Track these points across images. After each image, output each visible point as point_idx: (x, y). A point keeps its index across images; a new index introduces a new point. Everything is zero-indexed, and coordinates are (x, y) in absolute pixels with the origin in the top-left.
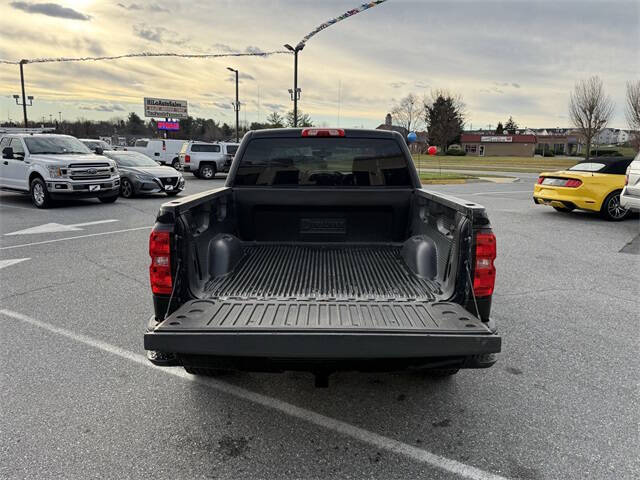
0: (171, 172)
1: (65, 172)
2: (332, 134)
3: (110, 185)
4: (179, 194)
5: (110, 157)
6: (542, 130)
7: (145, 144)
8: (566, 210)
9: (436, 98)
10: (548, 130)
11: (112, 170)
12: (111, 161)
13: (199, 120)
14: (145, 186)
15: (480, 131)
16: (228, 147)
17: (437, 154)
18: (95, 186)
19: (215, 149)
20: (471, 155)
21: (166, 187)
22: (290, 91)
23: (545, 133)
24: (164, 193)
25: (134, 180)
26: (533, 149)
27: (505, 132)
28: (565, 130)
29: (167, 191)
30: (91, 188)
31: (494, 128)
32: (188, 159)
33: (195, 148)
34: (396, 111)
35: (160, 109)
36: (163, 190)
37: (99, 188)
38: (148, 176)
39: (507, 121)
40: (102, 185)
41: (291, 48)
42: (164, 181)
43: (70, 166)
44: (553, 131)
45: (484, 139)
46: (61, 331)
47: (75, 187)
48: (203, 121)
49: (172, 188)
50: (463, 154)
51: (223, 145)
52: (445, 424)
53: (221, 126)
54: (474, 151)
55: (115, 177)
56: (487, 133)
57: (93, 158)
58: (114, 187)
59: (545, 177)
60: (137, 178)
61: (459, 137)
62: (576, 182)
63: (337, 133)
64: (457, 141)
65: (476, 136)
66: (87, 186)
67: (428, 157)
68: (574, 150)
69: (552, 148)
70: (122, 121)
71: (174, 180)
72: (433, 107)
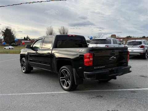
20: (19, 46)
50: (16, 46)
64: (14, 42)
72: (4, 31)
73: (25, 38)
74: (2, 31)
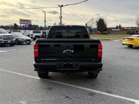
0: (29, 38)
1: (2, 38)
2: (70, 26)
3: (13, 41)
4: (30, 44)
5: (13, 34)
6: (129, 27)
7: (20, 32)
8: (131, 47)
9: (99, 19)
10: (131, 27)
11: (14, 37)
12: (13, 35)
13: (34, 25)
14: (22, 42)
15: (112, 28)
16: (43, 32)
17: (100, 34)
18: (9, 42)
19: (39, 32)
20: (109, 34)
21: (27, 42)
22: (59, 17)
23: (130, 28)
24: (26, 44)
25: (19, 40)
26: (126, 33)
27: (118, 28)
28: (135, 27)
29: (27, 43)
30: (8, 42)
31: (116, 27)
32: (32, 35)
33: (34, 32)
34: (88, 22)
35: (24, 22)
36: (26, 43)
37: (10, 42)
38: (23, 39)
39: (119, 25)
40: (11, 41)
41: (59, 6)
42: (27, 40)
43: (3, 36)
44: (132, 27)
45: (113, 30)
46: (8, 71)
47: (4, 42)
48: (35, 25)
49: (29, 42)
50: (107, 34)
51: (42, 31)
52: (94, 85)
53: (40, 27)
54: (110, 33)
55: (14, 39)
56: (113, 28)
57: (8, 34)
58: (14, 42)
59: (125, 38)
60: (20, 40)
61: (106, 29)
62: (132, 39)
63: (71, 26)
64: (105, 30)
65: (110, 29)
66: (7, 41)
67: (98, 35)
68: (138, 33)
69: (131, 32)
70: (12, 26)
71: (29, 40)
72: (98, 21)
73: (117, 26)
74: (96, 21)
